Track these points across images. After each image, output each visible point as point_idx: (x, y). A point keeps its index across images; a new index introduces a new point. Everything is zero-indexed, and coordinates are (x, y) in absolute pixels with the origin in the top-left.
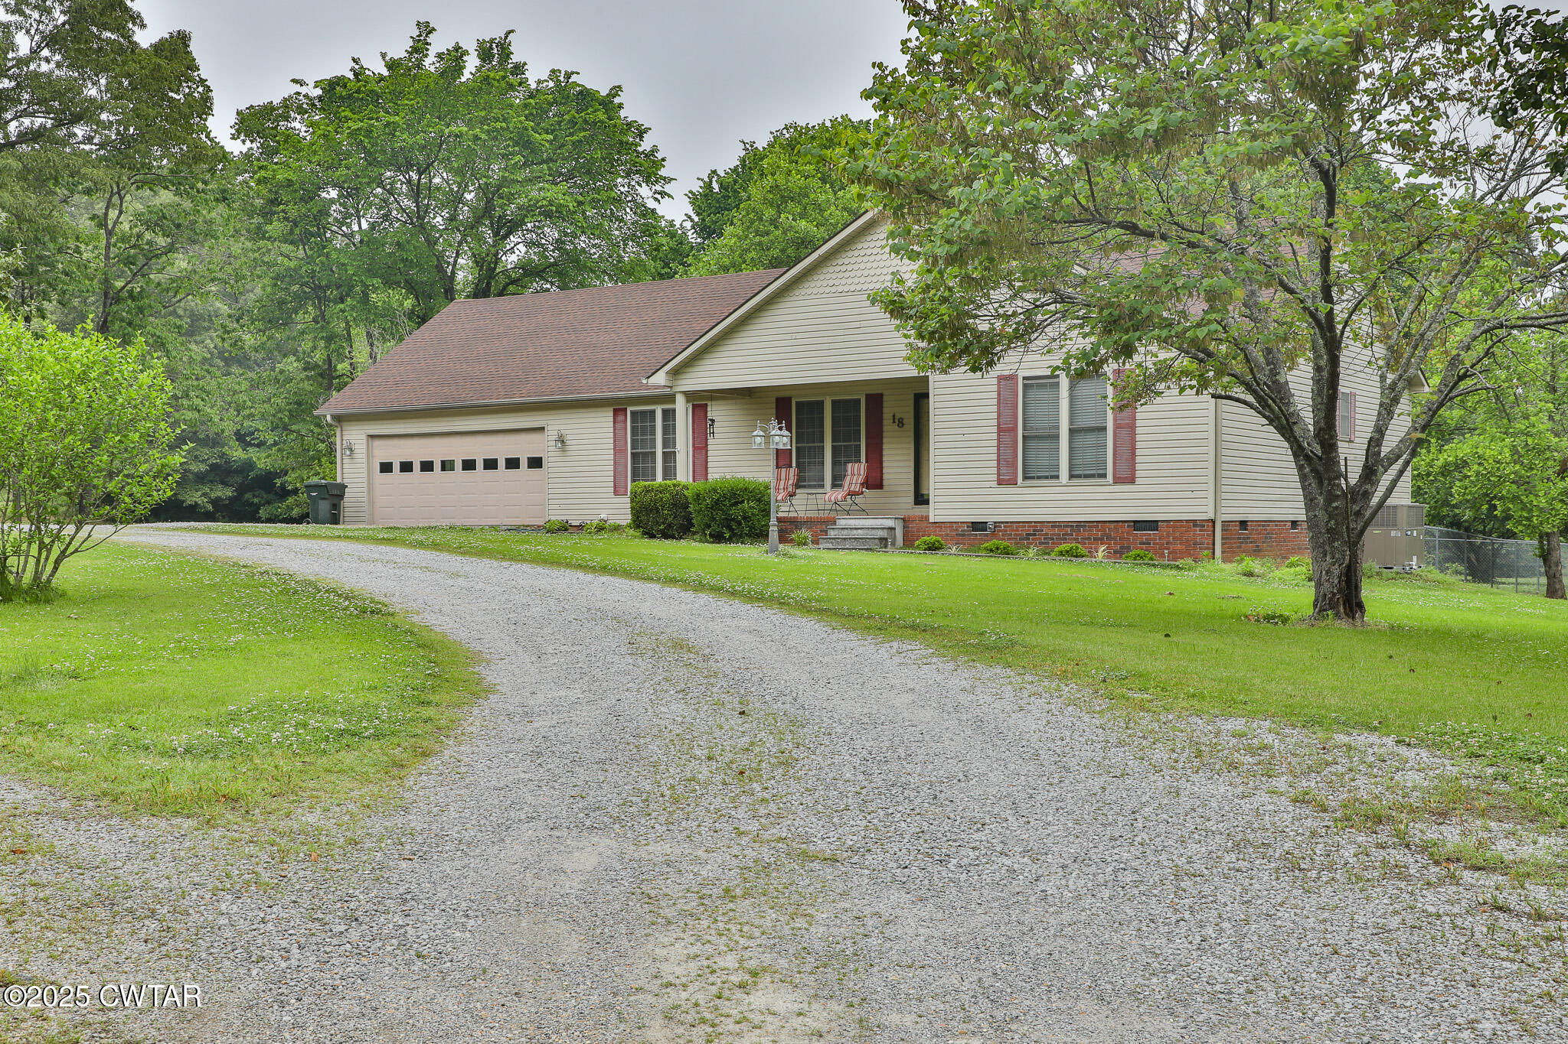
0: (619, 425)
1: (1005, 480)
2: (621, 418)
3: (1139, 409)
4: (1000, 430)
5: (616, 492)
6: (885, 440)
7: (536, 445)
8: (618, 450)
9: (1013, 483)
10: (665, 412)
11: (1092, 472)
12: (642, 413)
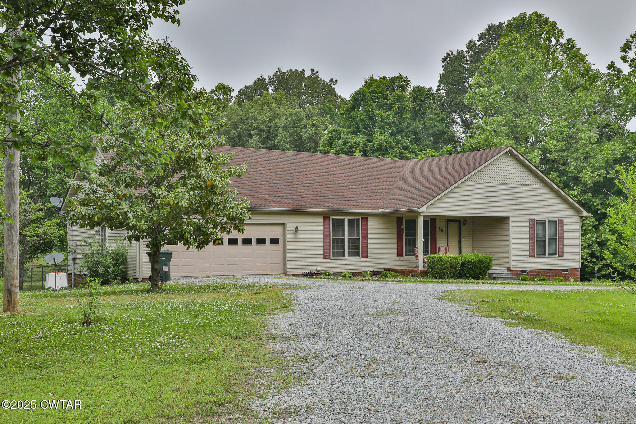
0: (327, 225)
2: (327, 221)
3: (564, 233)
4: (530, 238)
5: (325, 257)
6: (437, 237)
7: (276, 232)
8: (326, 237)
9: (534, 256)
10: (349, 220)
11: (554, 253)
12: (338, 220)
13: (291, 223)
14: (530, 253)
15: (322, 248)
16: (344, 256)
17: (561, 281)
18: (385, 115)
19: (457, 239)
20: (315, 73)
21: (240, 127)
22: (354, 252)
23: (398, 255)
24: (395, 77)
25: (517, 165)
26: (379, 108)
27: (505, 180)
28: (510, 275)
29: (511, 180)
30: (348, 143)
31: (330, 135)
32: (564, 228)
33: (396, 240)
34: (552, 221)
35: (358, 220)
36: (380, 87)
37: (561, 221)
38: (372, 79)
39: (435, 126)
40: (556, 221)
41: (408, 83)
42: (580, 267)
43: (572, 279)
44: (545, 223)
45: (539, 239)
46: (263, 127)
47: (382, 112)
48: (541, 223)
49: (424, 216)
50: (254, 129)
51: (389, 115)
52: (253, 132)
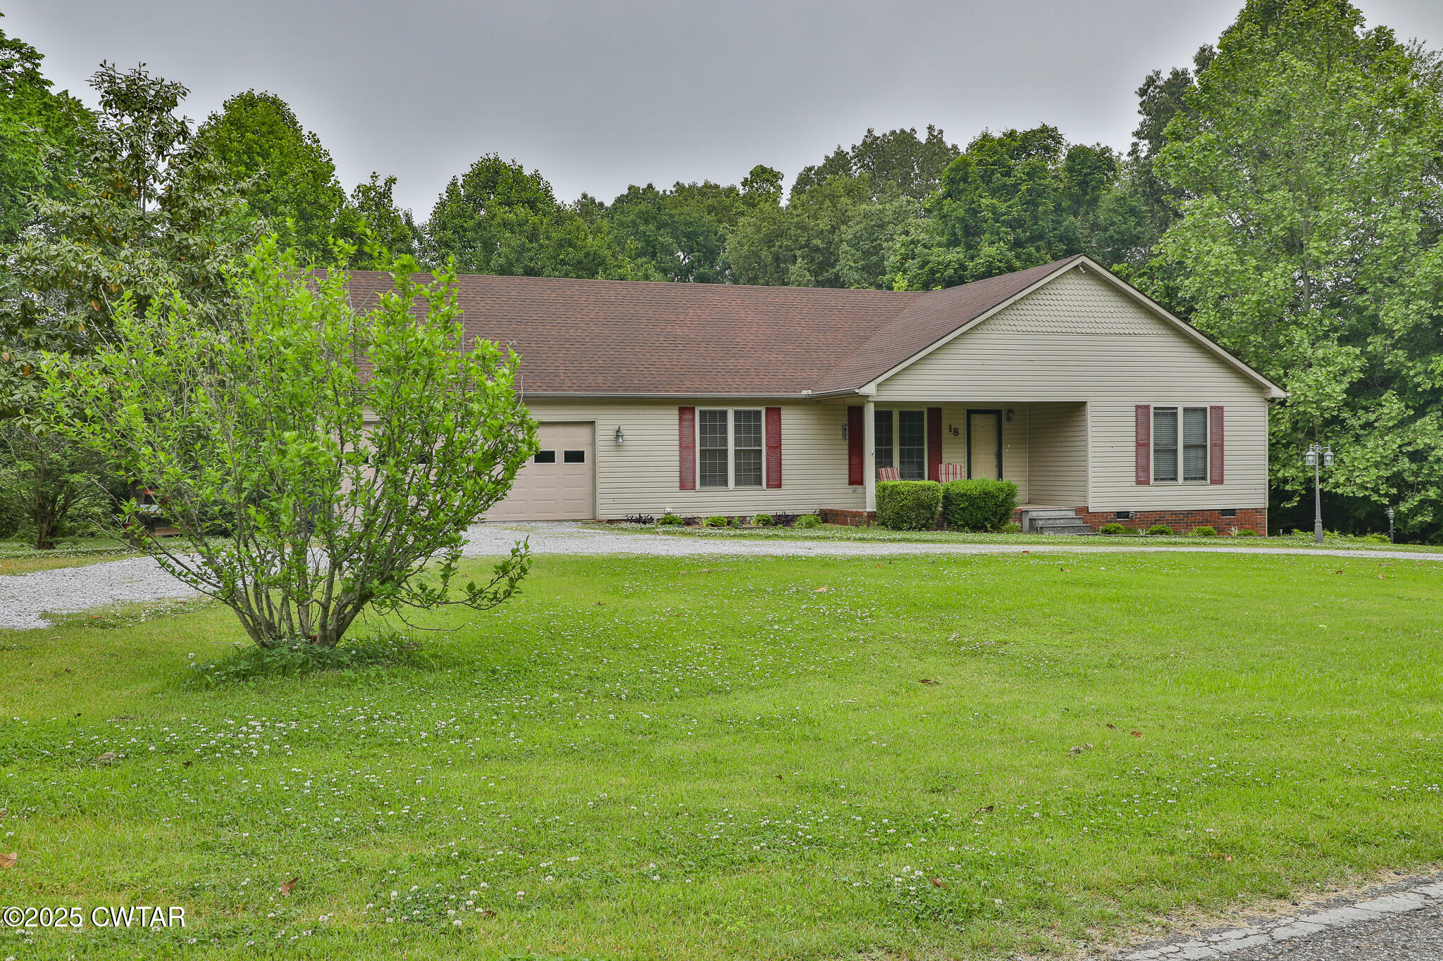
0: (687, 424)
1: (1142, 481)
2: (688, 416)
3: (1225, 433)
4: (1138, 445)
5: (683, 487)
6: (943, 446)
7: (575, 439)
8: (685, 446)
9: (1147, 483)
10: (737, 413)
11: (1198, 476)
12: (713, 413)
13: (607, 421)
14: (1137, 477)
15: (678, 469)
16: (726, 484)
17: (1207, 534)
18: (1002, 207)
19: (992, 450)
20: (935, 134)
21: (777, 244)
22: (750, 475)
23: (851, 483)
24: (1033, 131)
25: (1105, 293)
26: (993, 194)
27: (1076, 325)
28: (1078, 523)
29: (1091, 325)
30: (928, 263)
31: (903, 251)
32: (1225, 424)
33: (847, 452)
34: (1195, 410)
35: (760, 412)
36: (996, 153)
37: (1218, 411)
38: (985, 137)
39: (1113, 224)
40: (1204, 410)
41: (1057, 139)
42: (1267, 506)
43: (1235, 531)
44: (1175, 414)
45: (1159, 448)
46: (817, 242)
47: (994, 201)
48: (1166, 414)
49: (877, 404)
50: (801, 247)
51: (1010, 207)
52: (798, 253)
